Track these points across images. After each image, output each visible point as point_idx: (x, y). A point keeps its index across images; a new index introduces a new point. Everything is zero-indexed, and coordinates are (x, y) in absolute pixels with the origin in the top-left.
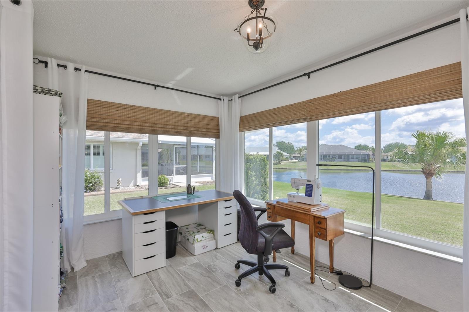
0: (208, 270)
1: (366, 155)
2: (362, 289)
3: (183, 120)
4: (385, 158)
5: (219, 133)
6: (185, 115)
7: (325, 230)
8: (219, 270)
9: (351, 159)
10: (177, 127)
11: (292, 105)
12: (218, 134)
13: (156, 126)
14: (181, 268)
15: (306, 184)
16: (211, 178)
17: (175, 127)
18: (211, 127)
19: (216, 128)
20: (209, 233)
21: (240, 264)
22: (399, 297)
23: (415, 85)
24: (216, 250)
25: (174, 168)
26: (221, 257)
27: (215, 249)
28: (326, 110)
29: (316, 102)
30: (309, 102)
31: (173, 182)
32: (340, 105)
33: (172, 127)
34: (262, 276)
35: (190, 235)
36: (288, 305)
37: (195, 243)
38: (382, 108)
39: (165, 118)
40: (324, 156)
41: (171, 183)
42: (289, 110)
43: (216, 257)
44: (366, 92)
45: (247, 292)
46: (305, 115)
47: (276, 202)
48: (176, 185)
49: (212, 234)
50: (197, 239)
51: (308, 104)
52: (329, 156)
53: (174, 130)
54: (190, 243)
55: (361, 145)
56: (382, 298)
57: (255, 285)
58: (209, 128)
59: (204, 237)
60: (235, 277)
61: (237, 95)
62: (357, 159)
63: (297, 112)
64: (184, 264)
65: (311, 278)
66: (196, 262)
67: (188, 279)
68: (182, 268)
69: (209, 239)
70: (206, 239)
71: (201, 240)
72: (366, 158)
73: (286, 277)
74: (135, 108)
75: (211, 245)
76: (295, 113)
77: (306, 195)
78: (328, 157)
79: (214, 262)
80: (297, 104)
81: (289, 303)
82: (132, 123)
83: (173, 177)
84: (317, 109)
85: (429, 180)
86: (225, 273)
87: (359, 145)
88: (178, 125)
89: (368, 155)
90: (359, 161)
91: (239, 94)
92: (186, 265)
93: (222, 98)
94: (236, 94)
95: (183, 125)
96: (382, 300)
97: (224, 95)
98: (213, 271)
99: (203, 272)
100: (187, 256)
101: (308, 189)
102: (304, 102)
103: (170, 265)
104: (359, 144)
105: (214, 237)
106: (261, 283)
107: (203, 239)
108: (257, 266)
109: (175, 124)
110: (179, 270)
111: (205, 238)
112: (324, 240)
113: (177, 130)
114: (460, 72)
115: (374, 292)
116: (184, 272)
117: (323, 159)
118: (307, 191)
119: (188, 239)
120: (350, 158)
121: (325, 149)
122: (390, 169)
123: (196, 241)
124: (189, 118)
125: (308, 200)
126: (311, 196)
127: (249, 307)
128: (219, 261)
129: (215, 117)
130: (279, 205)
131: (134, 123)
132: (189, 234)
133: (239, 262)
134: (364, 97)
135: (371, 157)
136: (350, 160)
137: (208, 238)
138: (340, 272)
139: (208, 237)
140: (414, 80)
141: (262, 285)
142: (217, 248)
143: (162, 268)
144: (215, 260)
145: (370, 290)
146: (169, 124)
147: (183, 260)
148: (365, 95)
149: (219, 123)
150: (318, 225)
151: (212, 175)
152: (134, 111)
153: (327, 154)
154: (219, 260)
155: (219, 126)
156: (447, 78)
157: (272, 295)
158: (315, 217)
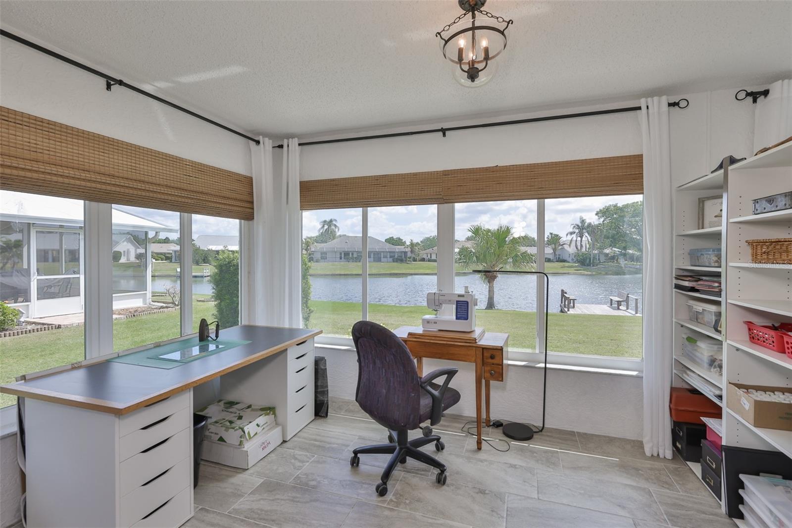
0: (301, 488)
1: (403, 253)
2: (535, 436)
3: (180, 174)
4: (425, 256)
5: (253, 209)
6: (183, 164)
7: (501, 367)
8: (324, 481)
9: (384, 257)
10: (166, 190)
11: (415, 174)
12: (250, 210)
13: (113, 181)
14: (236, 506)
15: (457, 301)
16: (141, 300)
17: (163, 190)
18: (238, 197)
19: (248, 198)
20: (268, 414)
21: (359, 455)
22: (572, 433)
23: (592, 174)
24: (284, 445)
25: (32, 283)
26: (306, 456)
27: (282, 443)
28: (477, 189)
29: (459, 176)
30: (446, 173)
31: (28, 317)
32: (498, 185)
33: (155, 188)
34: (405, 464)
35: (227, 429)
36: (477, 493)
37: (244, 442)
38: (547, 196)
39: (137, 165)
40: (344, 253)
41: (22, 319)
42: (409, 182)
43: (296, 459)
44: (533, 172)
45: (406, 499)
46: (441, 193)
47: (407, 335)
48: (43, 324)
49: (272, 414)
50: (249, 433)
51: (444, 176)
52: (352, 254)
53: (159, 196)
54: (231, 446)
55: (392, 237)
56: (560, 441)
57: (407, 483)
58: (235, 197)
59: (261, 426)
60: (364, 482)
61: (296, 139)
62: (391, 259)
63: (425, 186)
64: (237, 495)
65: (477, 442)
66: (262, 481)
67: (273, 521)
68: (242, 504)
69: (268, 428)
70: (264, 428)
71: (256, 433)
72: (403, 257)
73: (439, 453)
74: (51, 126)
75: (275, 436)
76: (422, 188)
77: (457, 318)
78: (351, 256)
79: (300, 470)
80: (425, 174)
81: (477, 491)
82: (42, 167)
83: (28, 305)
84: (461, 186)
85: (491, 285)
86: (341, 481)
87: (390, 238)
88: (169, 184)
89: (405, 253)
90: (394, 262)
91: (299, 139)
92: (243, 496)
93: (261, 139)
94: (294, 138)
95: (179, 186)
96: (562, 443)
97: (266, 135)
98: (314, 487)
99: (294, 494)
100: (229, 476)
101: (460, 308)
102: (437, 172)
103: (202, 509)
104: (391, 236)
105: (275, 420)
106: (414, 476)
107: (260, 429)
108: (398, 448)
109: (162, 182)
110: (236, 511)
111: (262, 428)
112: (500, 381)
113: (166, 197)
114: (642, 167)
115: (548, 436)
116: (252, 510)
117: (343, 259)
118: (459, 312)
119: (221, 439)
120: (382, 256)
121: (346, 242)
122: (432, 272)
123: (247, 437)
124: (192, 171)
125: (461, 326)
126: (466, 319)
127: (429, 522)
128: (307, 464)
129: (246, 177)
130: (415, 338)
131: (48, 168)
132: (224, 428)
133: (356, 452)
134: (532, 179)
135: (409, 254)
136: (383, 259)
137: (266, 425)
138: (498, 421)
139: (267, 423)
140: (590, 167)
141: (418, 479)
142: (284, 442)
143: (187, 524)
144: (298, 464)
145: (542, 435)
146: (146, 180)
147: (225, 488)
148: (533, 176)
149: (253, 190)
150: (490, 361)
151: (146, 294)
152: (48, 135)
153: (350, 250)
154: (308, 462)
155: (253, 195)
156: (624, 171)
157: (445, 487)
158: (484, 349)
